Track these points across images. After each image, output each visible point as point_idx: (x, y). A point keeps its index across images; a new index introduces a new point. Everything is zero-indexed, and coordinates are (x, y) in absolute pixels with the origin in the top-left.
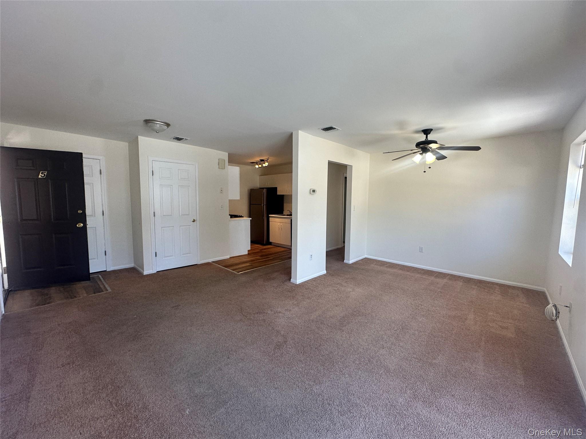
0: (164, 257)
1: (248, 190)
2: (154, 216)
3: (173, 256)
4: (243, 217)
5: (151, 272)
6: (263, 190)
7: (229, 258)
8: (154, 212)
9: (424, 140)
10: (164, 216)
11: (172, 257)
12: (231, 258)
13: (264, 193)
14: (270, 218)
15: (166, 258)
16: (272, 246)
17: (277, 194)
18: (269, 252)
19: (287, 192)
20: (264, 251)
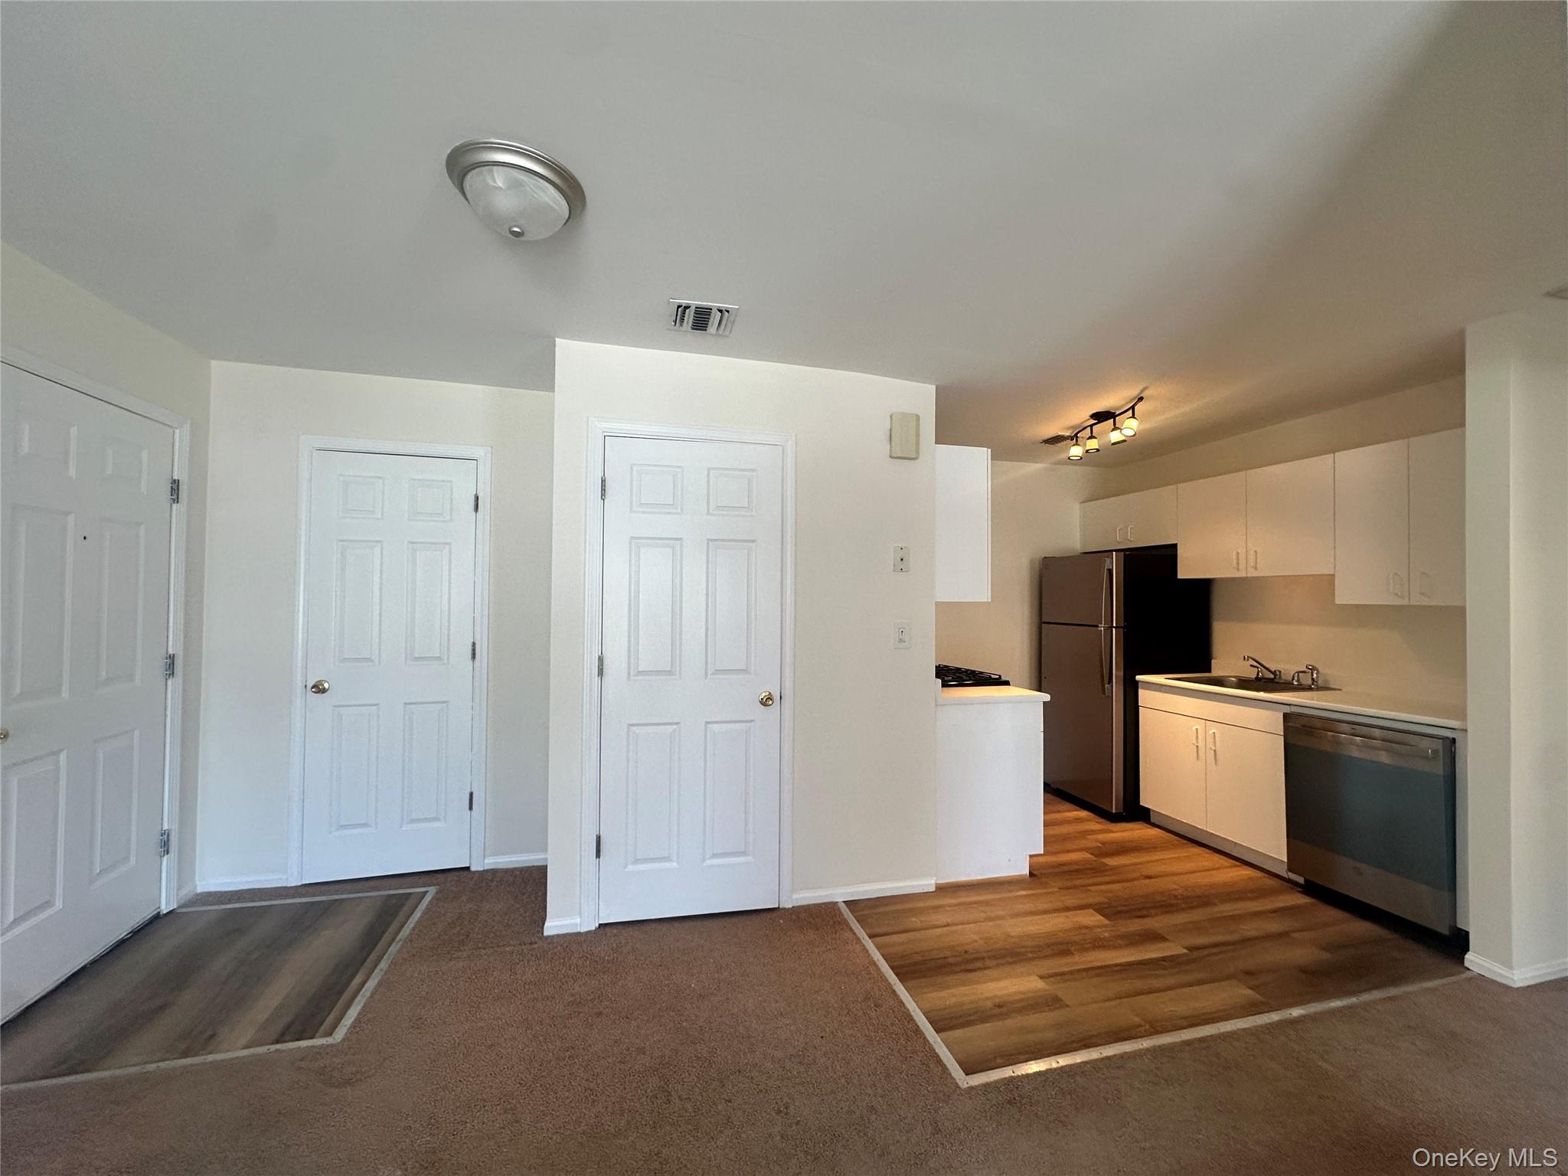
0: (633, 863)
1: (1032, 562)
2: (601, 672)
3: (668, 859)
4: (1007, 683)
5: (576, 924)
6: (1108, 560)
7: (933, 889)
8: (601, 659)
10: (639, 673)
11: (666, 865)
12: (942, 889)
13: (1110, 571)
14: (1140, 690)
15: (642, 867)
16: (1155, 831)
17: (1179, 577)
18: (1149, 877)
19: (1242, 566)
20: (1113, 868)
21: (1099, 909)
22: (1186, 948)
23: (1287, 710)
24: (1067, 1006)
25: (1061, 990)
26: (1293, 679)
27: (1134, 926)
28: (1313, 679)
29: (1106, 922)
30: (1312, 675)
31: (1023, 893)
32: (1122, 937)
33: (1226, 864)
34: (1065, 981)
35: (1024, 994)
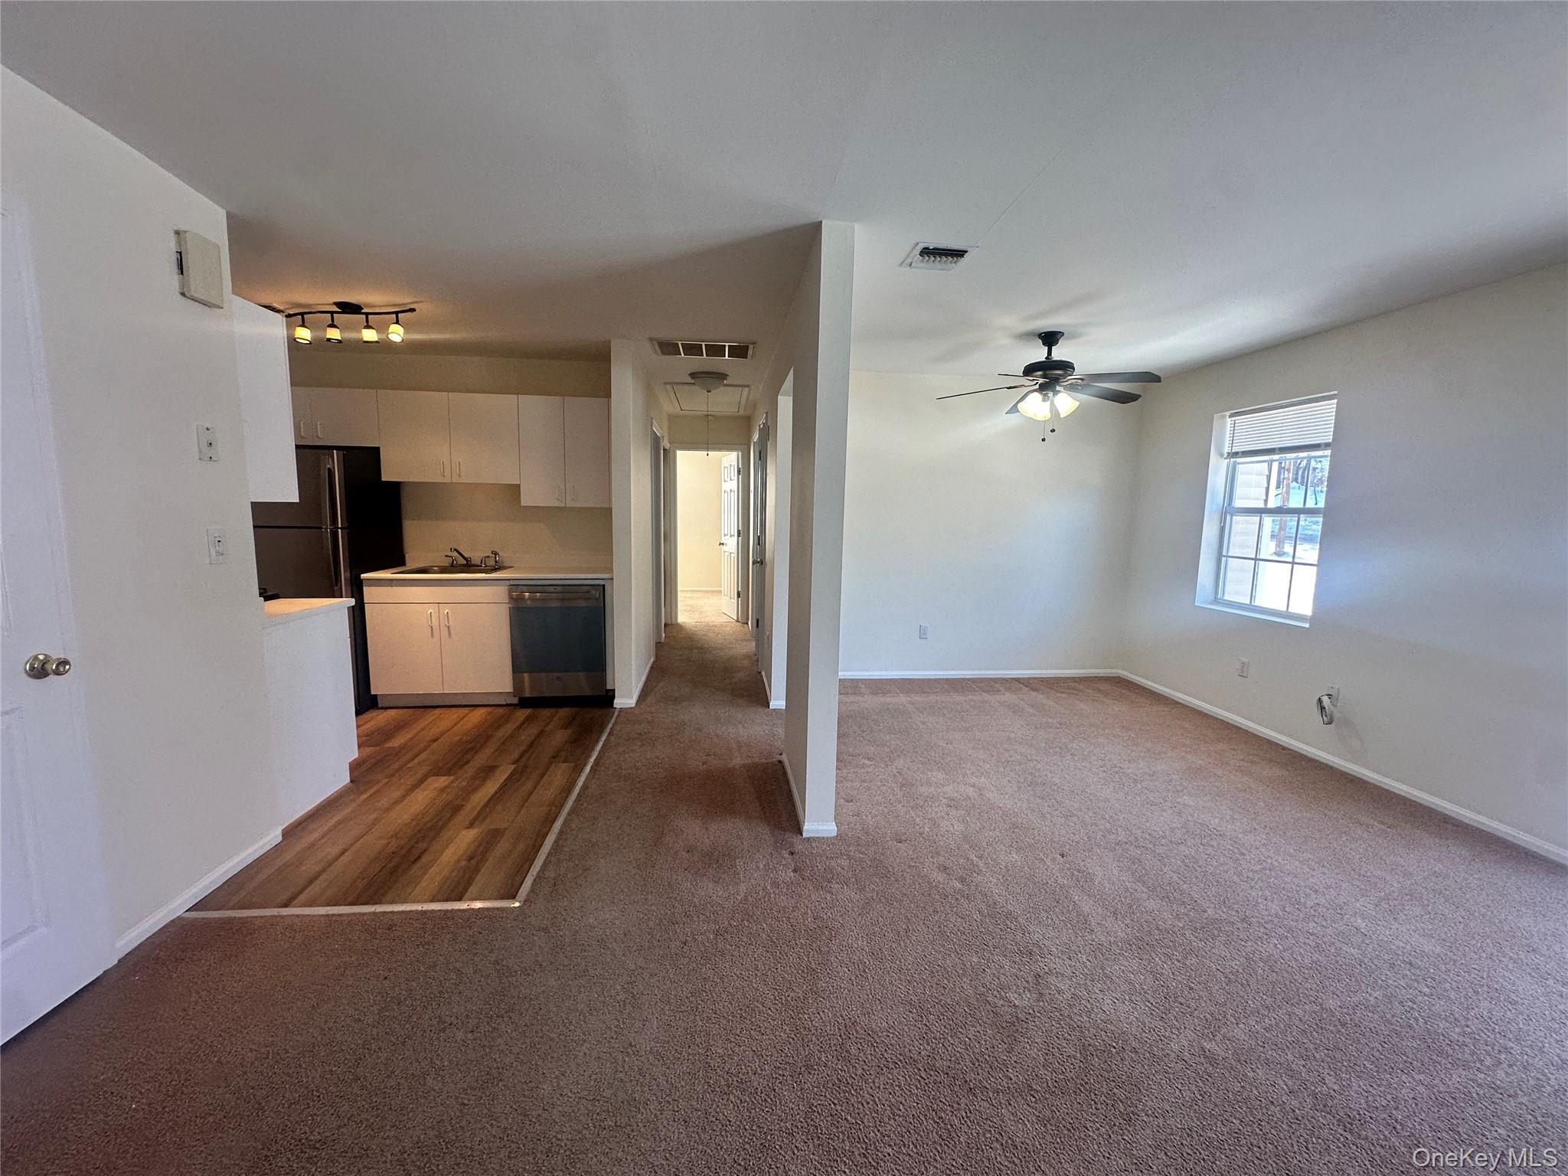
6: (328, 459)
7: (280, 839)
9: (1044, 360)
12: (287, 833)
13: (331, 473)
14: (365, 588)
16: (392, 713)
17: (383, 480)
18: (435, 741)
19: (447, 473)
20: (404, 746)
21: (437, 772)
22: (513, 764)
23: (512, 583)
24: (506, 829)
25: (489, 824)
26: (481, 563)
27: (470, 770)
28: (496, 561)
29: (452, 778)
30: (496, 558)
31: (364, 796)
32: (474, 778)
33: (467, 712)
34: (484, 820)
35: (475, 841)
